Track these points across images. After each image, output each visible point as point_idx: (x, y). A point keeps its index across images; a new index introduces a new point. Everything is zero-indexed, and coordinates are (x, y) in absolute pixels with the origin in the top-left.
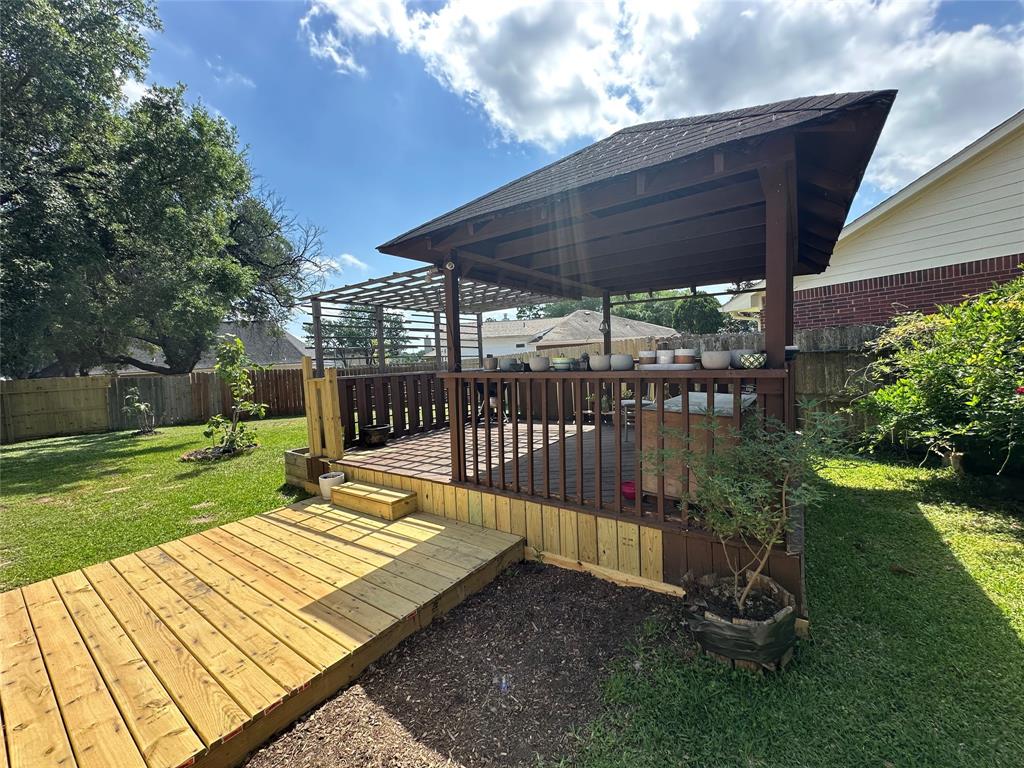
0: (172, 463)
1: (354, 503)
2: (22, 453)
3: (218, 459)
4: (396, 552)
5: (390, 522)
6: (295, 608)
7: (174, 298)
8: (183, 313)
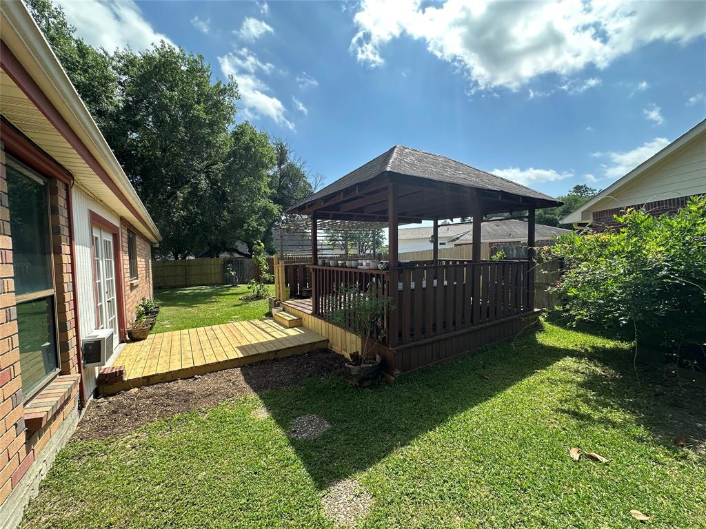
0: (235, 300)
1: (279, 320)
2: (189, 291)
3: (252, 299)
4: (278, 337)
5: (287, 328)
6: (235, 346)
7: (244, 223)
8: (248, 229)
